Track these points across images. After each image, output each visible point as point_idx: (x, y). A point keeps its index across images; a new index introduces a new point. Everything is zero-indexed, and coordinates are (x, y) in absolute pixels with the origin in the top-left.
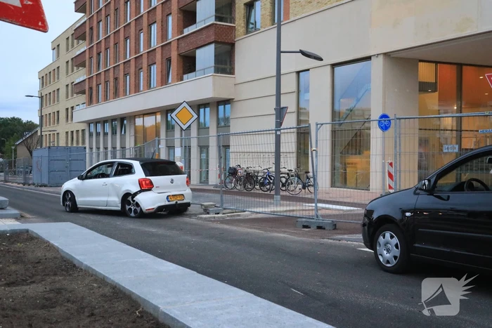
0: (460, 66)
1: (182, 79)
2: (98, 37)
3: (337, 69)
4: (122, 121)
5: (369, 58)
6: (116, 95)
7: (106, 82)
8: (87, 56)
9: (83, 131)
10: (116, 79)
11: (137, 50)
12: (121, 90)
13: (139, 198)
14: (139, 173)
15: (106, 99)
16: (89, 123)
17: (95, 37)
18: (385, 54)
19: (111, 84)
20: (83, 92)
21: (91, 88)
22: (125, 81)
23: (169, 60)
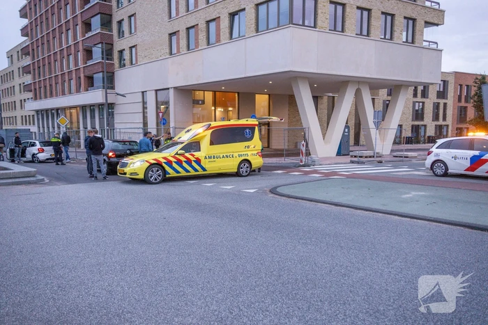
0: (215, 92)
1: (87, 90)
2: (38, 57)
3: (158, 92)
4: (58, 111)
5: (168, 89)
6: (51, 95)
7: (45, 87)
8: (32, 68)
9: (33, 116)
10: (51, 85)
11: (62, 70)
12: (54, 93)
13: (39, 155)
14: (38, 146)
15: (46, 97)
16: (37, 111)
17: (36, 57)
18: (174, 88)
19: (48, 88)
20: (31, 91)
21: (35, 89)
22: (56, 87)
23: (80, 78)
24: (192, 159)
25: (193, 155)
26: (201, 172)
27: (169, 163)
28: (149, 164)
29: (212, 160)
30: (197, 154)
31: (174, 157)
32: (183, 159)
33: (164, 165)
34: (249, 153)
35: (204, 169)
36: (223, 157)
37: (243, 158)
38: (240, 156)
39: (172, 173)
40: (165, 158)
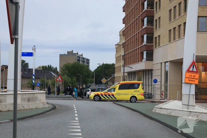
5: (168, 62)
14: (90, 91)
18: (170, 61)
24: (111, 94)
25: (111, 93)
26: (114, 99)
27: (102, 95)
28: (95, 95)
29: (119, 95)
30: (113, 93)
31: (104, 93)
32: (107, 94)
33: (100, 95)
34: (136, 94)
35: (115, 98)
36: (124, 94)
37: (133, 95)
38: (131, 94)
39: (103, 98)
40: (101, 93)
